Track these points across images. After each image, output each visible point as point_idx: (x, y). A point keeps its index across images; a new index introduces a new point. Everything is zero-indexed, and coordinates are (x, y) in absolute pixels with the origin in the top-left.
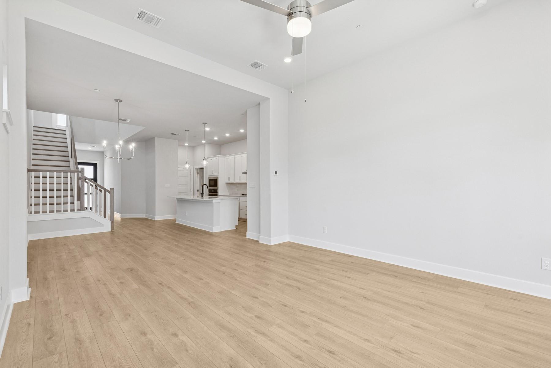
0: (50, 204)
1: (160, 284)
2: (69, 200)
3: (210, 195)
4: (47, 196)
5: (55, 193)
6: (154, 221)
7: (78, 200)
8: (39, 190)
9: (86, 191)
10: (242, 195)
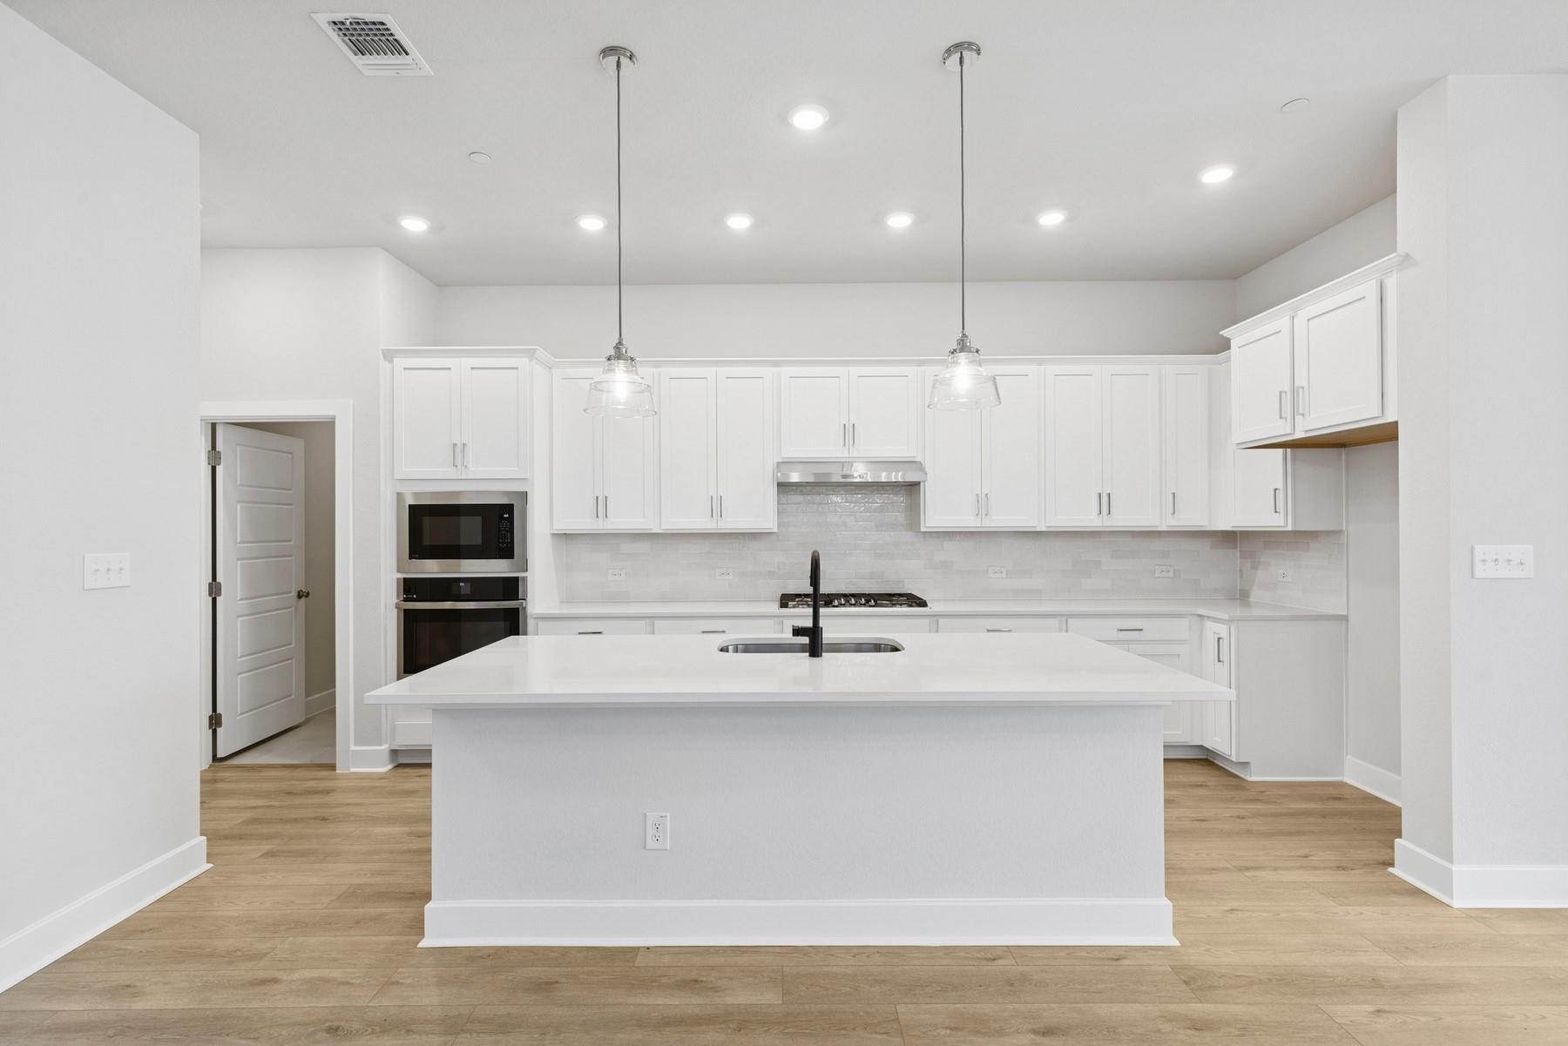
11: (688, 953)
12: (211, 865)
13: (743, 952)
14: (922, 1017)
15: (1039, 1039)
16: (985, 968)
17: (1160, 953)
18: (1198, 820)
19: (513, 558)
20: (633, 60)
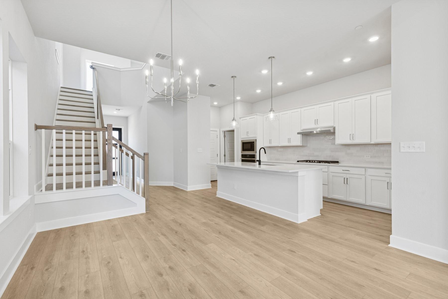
0: (67, 174)
1: (184, 250)
2: (92, 168)
3: (243, 161)
4: (63, 164)
5: (74, 160)
6: (187, 192)
7: (104, 168)
8: (62, 156)
9: (114, 156)
10: (298, 161)
12: (211, 188)
14: (246, 213)
19: (254, 151)
20: (235, 77)
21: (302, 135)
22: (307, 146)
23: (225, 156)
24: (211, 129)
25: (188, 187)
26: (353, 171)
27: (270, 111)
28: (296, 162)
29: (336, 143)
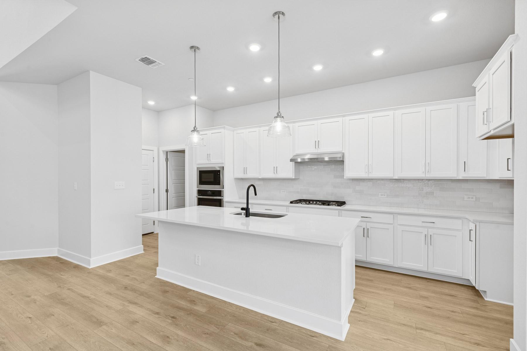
11: (201, 294)
12: (144, 252)
13: (213, 299)
14: (232, 328)
15: (255, 347)
16: (266, 323)
17: (332, 340)
18: (427, 307)
19: (220, 185)
20: (198, 48)
21: (295, 162)
22: (299, 179)
23: (167, 191)
24: (144, 147)
25: (91, 259)
26: (375, 217)
27: (277, 117)
28: (288, 203)
29: (346, 176)
